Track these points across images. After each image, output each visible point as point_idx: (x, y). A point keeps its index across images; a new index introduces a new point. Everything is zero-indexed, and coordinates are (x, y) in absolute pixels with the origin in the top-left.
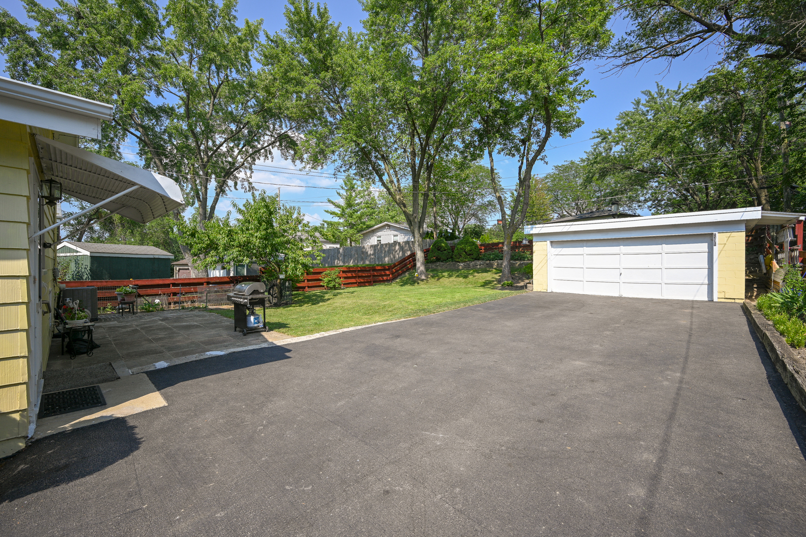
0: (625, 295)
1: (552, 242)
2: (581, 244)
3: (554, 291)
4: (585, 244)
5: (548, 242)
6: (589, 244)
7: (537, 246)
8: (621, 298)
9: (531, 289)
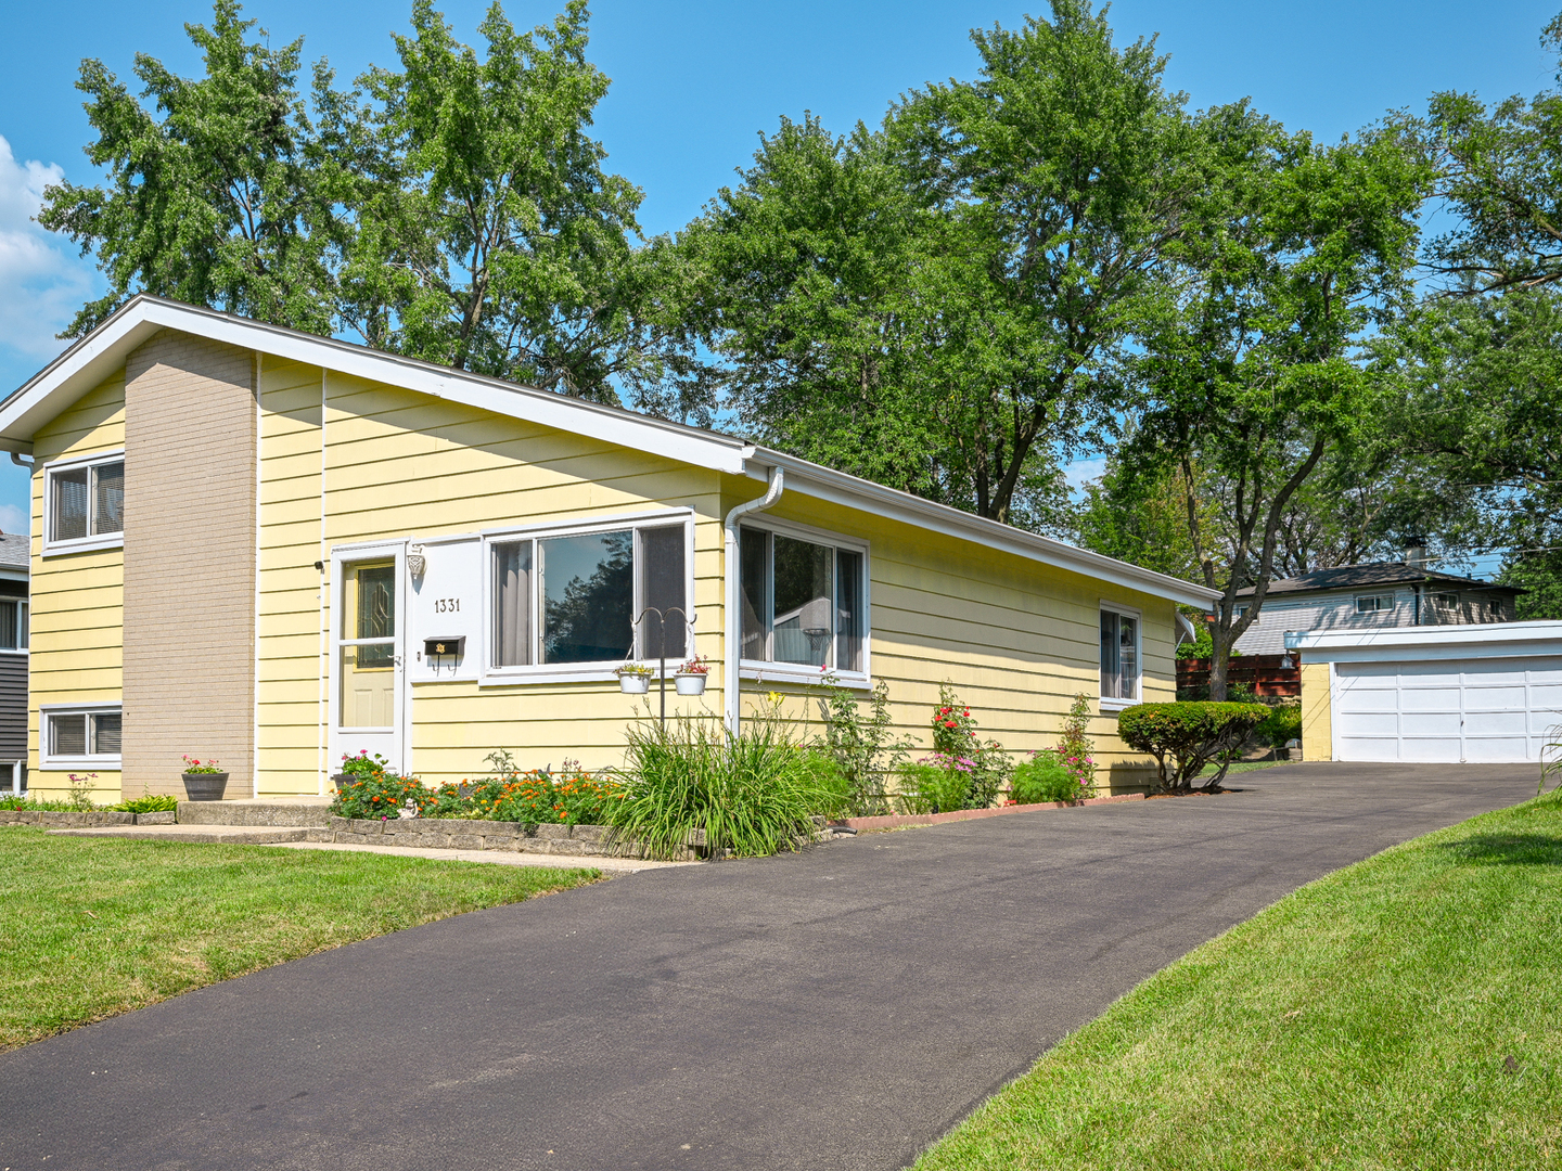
0: (1471, 759)
1: (1337, 665)
2: (1392, 669)
3: (1344, 759)
4: (1399, 669)
5: (1332, 664)
6: (1408, 668)
7: (1310, 673)
8: (1463, 766)
9: (1297, 757)
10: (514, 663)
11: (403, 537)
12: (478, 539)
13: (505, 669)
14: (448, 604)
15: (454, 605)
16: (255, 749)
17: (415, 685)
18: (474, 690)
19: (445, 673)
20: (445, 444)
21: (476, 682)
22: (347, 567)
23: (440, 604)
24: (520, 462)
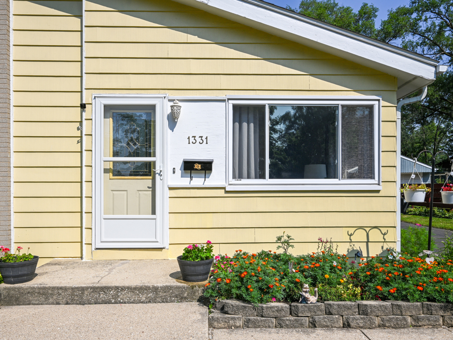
10: (249, 177)
11: (162, 94)
12: (223, 101)
13: (244, 181)
14: (199, 140)
15: (204, 140)
16: (12, 228)
17: (170, 189)
18: (221, 193)
19: (198, 181)
20: (195, 39)
21: (224, 188)
22: (108, 109)
23: (192, 140)
24: (257, 57)
